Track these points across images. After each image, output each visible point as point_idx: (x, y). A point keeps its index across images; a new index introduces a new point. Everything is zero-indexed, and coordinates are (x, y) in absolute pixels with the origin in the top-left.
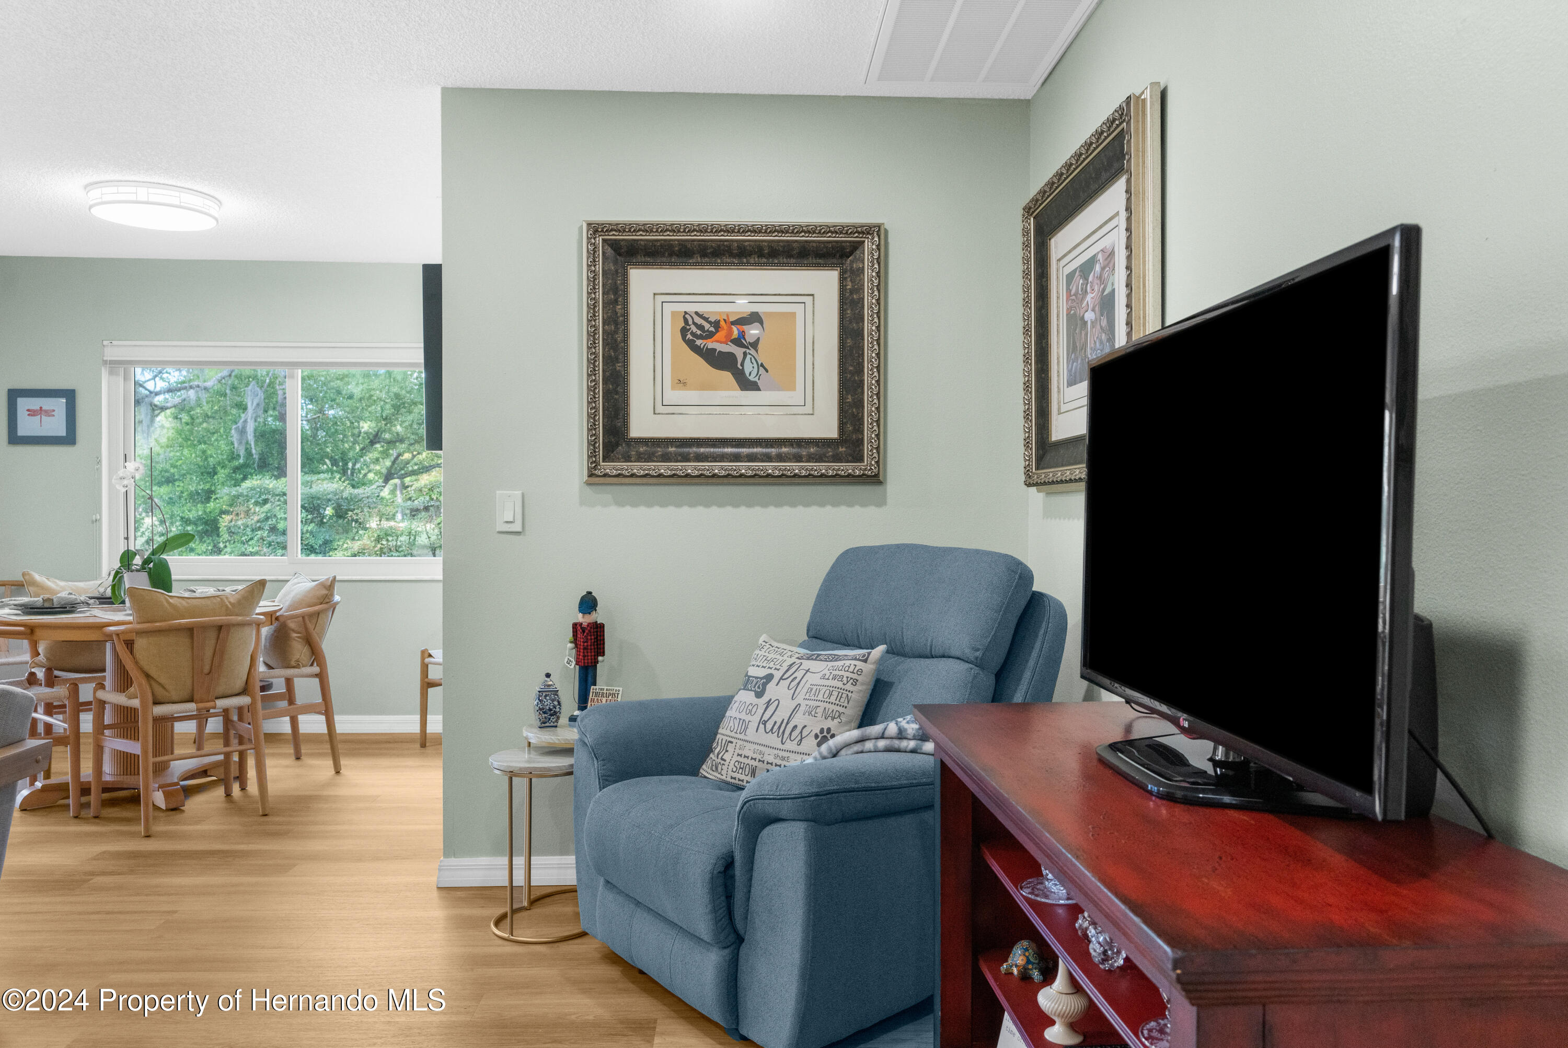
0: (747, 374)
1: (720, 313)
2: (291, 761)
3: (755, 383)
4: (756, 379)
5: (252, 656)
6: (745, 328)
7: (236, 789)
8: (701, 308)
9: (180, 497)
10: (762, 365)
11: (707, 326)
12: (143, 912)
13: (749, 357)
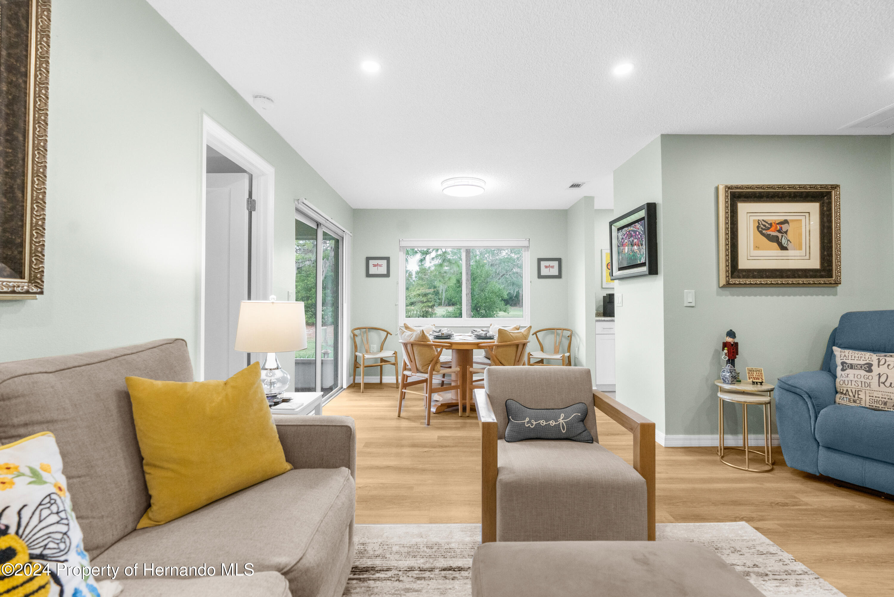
0: (783, 244)
1: (772, 220)
3: (786, 247)
4: (787, 246)
6: (782, 226)
8: (765, 218)
10: (789, 240)
11: (767, 225)
13: (784, 237)
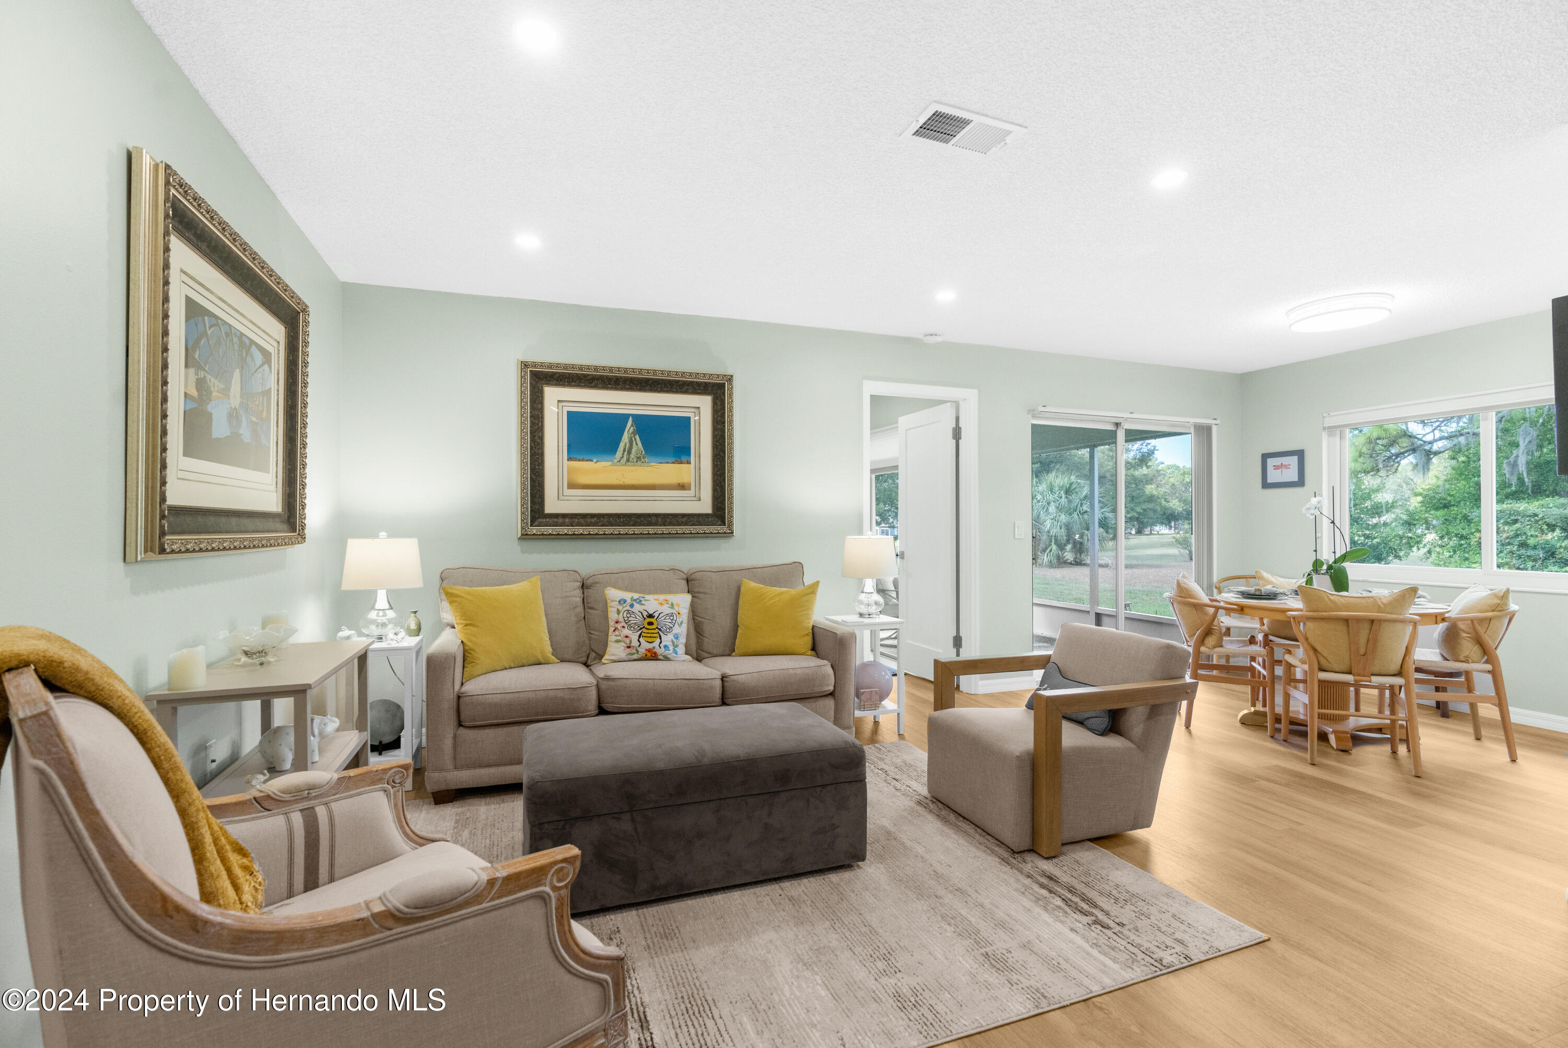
2: (1471, 739)
5: (1407, 647)
7: (1402, 750)
9: (1455, 519)
12: (1277, 815)
